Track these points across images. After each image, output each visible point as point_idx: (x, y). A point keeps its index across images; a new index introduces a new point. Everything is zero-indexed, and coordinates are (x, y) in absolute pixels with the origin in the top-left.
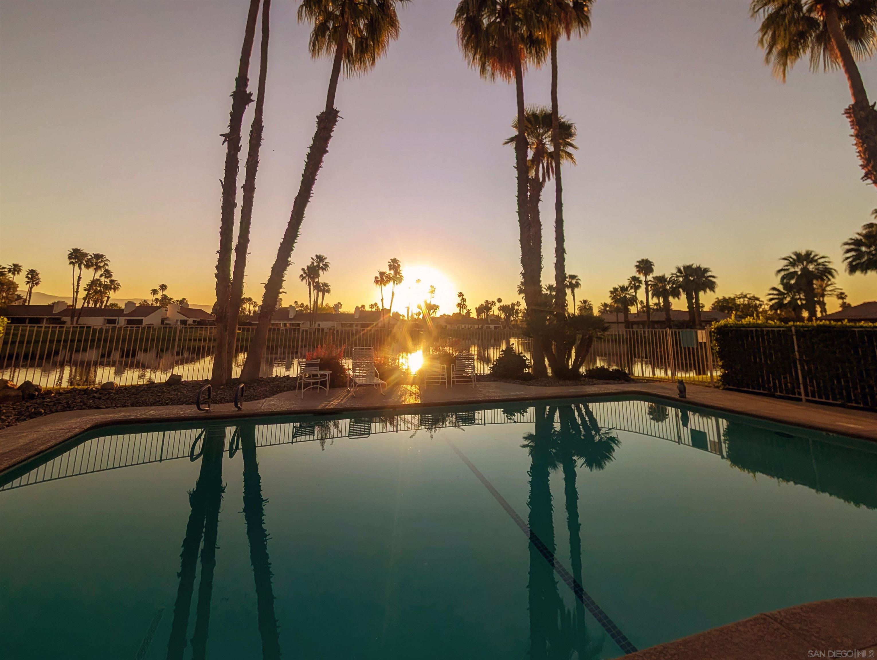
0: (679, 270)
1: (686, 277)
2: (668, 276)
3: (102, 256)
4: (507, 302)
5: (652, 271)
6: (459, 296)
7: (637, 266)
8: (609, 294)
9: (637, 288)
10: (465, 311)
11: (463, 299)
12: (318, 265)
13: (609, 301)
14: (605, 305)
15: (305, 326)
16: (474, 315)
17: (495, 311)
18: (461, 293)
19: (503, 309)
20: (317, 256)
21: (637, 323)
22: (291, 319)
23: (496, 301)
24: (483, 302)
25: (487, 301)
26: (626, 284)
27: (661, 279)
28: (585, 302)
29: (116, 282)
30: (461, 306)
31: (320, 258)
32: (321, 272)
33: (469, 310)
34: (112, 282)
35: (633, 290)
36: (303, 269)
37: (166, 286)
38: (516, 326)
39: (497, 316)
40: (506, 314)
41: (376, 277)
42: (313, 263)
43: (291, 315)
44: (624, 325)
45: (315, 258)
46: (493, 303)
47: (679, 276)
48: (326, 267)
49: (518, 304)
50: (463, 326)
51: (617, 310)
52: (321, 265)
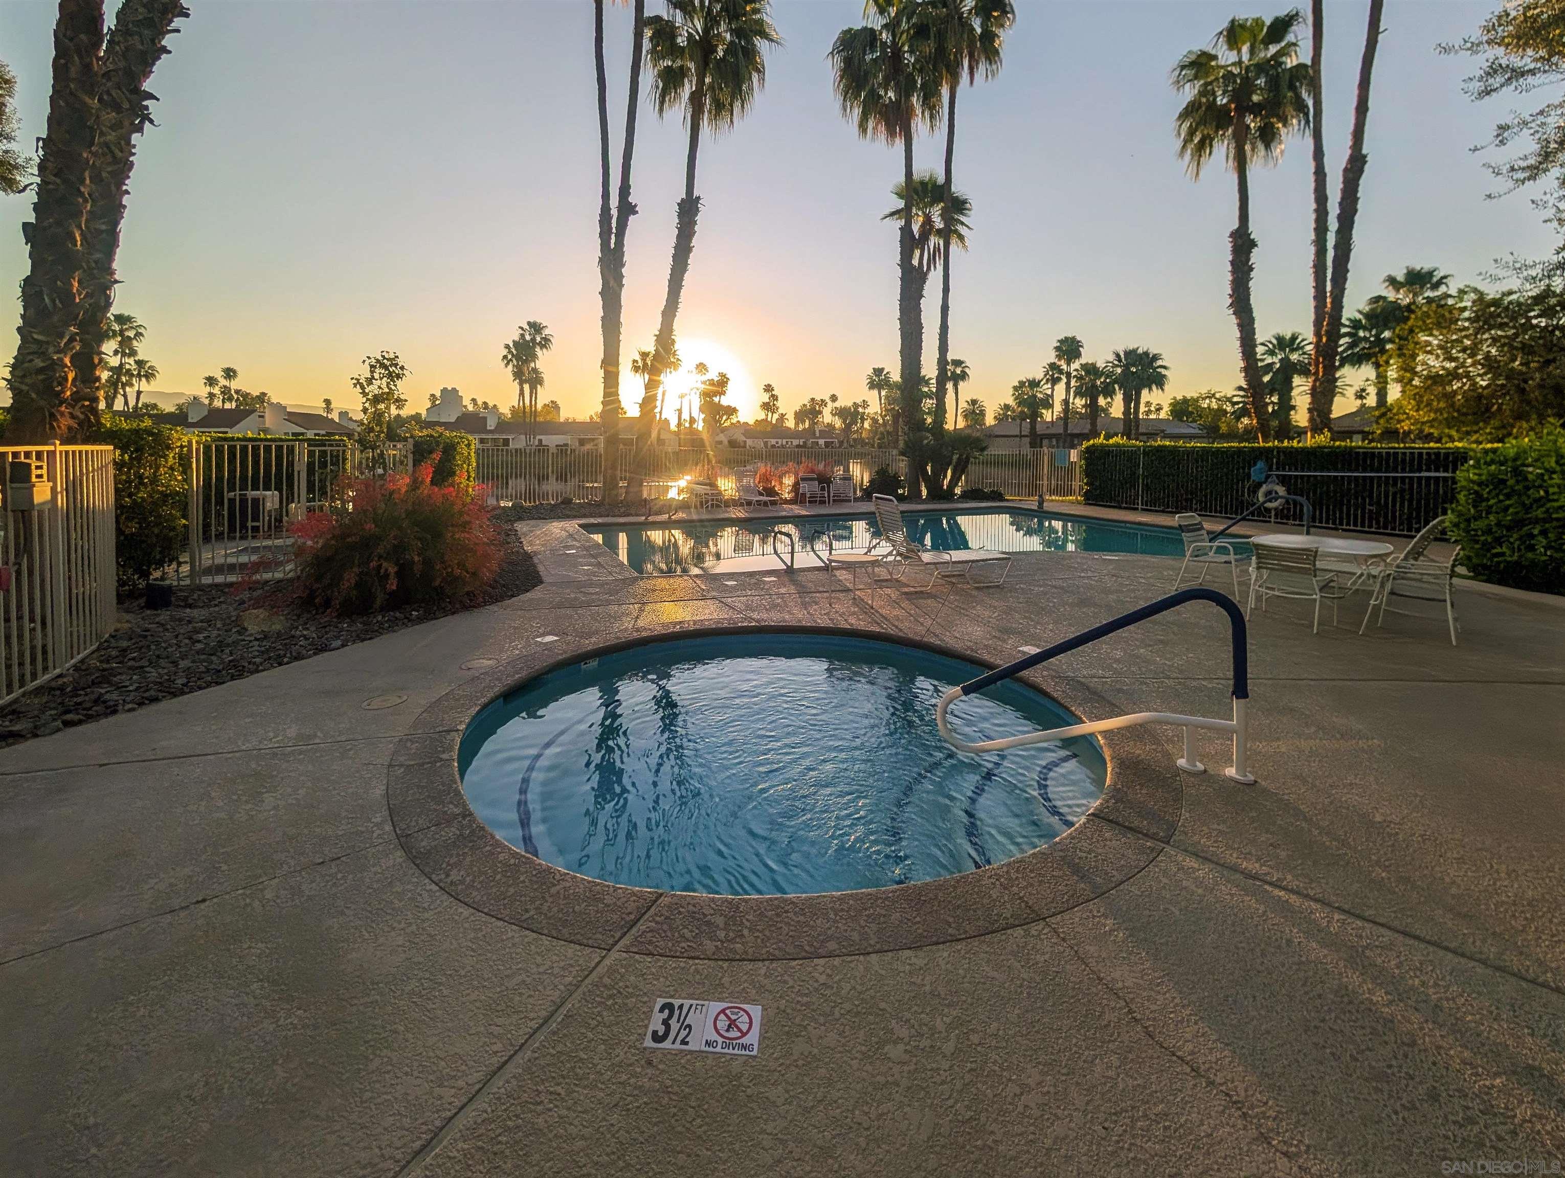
0: (1118, 355)
1: (1126, 367)
2: (1101, 365)
3: (129, 319)
4: (845, 401)
5: (1078, 355)
6: (765, 390)
7: (1057, 349)
8: (1011, 391)
9: (1055, 381)
10: (776, 416)
11: (773, 396)
12: (533, 340)
13: (1011, 401)
14: (1007, 407)
15: (518, 442)
16: (790, 423)
17: (827, 417)
18: (769, 386)
19: (841, 413)
20: (529, 323)
21: (1050, 437)
22: (491, 432)
23: (828, 400)
24: (806, 401)
25: (813, 399)
26: (1039, 375)
27: (1091, 369)
28: (974, 402)
29: (148, 365)
30: (768, 407)
31: (536, 327)
32: (538, 349)
33: (782, 415)
34: (140, 363)
35: (1049, 386)
36: (507, 347)
37: (234, 372)
38: (861, 442)
39: (831, 426)
40: (844, 422)
41: (635, 361)
42: (522, 335)
43: (491, 424)
44: (1028, 440)
45: (526, 327)
46: (823, 403)
47: (1117, 366)
48: (546, 343)
49: (865, 404)
50: (773, 442)
51: (1022, 417)
52: (538, 339)
